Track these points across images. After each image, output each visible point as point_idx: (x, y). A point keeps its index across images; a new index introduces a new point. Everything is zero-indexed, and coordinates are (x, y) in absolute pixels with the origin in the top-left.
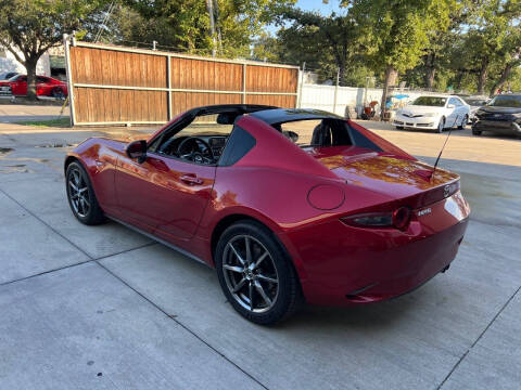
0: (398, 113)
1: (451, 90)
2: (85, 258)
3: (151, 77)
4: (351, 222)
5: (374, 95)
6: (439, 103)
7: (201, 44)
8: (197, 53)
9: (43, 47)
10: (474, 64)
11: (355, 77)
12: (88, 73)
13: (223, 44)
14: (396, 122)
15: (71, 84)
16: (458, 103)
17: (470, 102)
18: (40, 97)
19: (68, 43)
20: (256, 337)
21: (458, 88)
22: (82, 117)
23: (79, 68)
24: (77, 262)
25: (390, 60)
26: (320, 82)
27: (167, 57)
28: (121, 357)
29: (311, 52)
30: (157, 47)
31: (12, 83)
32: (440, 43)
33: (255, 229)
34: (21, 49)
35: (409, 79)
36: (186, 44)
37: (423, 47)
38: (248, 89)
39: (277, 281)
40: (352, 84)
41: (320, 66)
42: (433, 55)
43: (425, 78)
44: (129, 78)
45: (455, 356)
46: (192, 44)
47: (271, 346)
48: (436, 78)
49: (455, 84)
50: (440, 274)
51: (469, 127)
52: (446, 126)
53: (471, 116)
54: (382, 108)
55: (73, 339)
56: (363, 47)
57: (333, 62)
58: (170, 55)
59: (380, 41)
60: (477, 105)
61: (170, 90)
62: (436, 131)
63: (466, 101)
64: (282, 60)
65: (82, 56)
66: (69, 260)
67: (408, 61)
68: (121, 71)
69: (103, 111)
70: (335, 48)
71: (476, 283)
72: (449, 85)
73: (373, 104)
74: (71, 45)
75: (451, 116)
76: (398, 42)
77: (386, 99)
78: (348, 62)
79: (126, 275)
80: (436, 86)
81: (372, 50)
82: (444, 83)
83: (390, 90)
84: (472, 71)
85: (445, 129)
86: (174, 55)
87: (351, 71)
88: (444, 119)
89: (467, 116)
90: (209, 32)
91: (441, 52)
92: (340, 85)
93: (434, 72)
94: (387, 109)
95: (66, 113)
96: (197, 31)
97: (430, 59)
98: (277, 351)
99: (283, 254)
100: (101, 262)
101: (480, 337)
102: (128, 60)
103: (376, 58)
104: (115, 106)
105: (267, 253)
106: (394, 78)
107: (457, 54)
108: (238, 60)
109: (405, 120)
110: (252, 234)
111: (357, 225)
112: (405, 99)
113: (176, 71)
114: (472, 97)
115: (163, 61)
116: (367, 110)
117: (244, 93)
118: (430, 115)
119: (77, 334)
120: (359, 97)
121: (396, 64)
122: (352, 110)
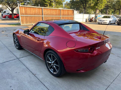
0: (99, 20)
1: (113, 14)
2: (16, 58)
3: (38, 13)
4: (77, 51)
5: (93, 16)
6: (109, 17)
7: (51, 5)
8: (50, 7)
9: (15, 7)
10: (118, 7)
11: (89, 12)
12: (24, 13)
13: (56, 5)
14: (98, 22)
15: (20, 15)
16: (114, 17)
17: (117, 17)
18: (15, 19)
19: (19, 6)
20: (54, 80)
21: (114, 13)
22: (23, 23)
23: (22, 11)
24: (14, 59)
25: (97, 7)
26: (80, 13)
27: (42, 8)
28: (19, 85)
29: (78, 6)
30: (40, 6)
31: (9, 15)
32: (109, 2)
33: (53, 52)
34: (10, 8)
35: (102, 12)
36: (47, 5)
37: (105, 4)
38: (62, 15)
39: (59, 66)
40: (88, 13)
41: (80, 9)
42: (108, 6)
43: (106, 11)
44: (33, 14)
45: (106, 86)
46: (48, 5)
47: (57, 83)
48: (109, 11)
49: (114, 12)
50: (104, 63)
51: (116, 23)
52: (110, 23)
53: (117, 20)
54: (95, 19)
55: (8, 80)
56: (90, 4)
57: (83, 8)
58: (43, 8)
59: (94, 2)
60: (119, 17)
61: (43, 16)
62: (108, 24)
63: (116, 17)
64: (71, 8)
65: (22, 9)
66: (12, 59)
67: (101, 7)
68: (31, 12)
69: (27, 21)
70: (83, 5)
71: (114, 65)
72: (112, 13)
73: (93, 18)
74: (20, 6)
75: (112, 20)
76: (99, 3)
77: (96, 17)
78: (87, 8)
79: (25, 63)
80: (109, 13)
81: (92, 5)
82: (111, 12)
83: (97, 15)
84: (118, 9)
85: (110, 24)
86: (44, 8)
87: (87, 10)
88: (110, 21)
89: (116, 20)
90: (52, 2)
91: (110, 5)
92: (84, 14)
93: (108, 10)
94: (96, 19)
95: (19, 22)
96: (49, 2)
97: (107, 6)
98: (58, 84)
99: (60, 59)
100: (20, 59)
101: (114, 81)
102: (33, 9)
103: (93, 7)
104: (30, 20)
105: (56, 59)
106: (98, 11)
107: (114, 5)
108: (59, 8)
109: (100, 22)
110: (53, 54)
111: (79, 52)
112: (100, 17)
113: (44, 12)
114: (118, 16)
115: (41, 9)
116: (91, 19)
117: (61, 16)
118: (107, 20)
119: (9, 78)
120: (89, 16)
121: (98, 8)
122: (87, 20)
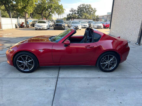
54: (26, 24)
62: (46, 30)
73: (23, 23)
81: (20, 7)
83: (27, 19)
105: (114, 57)
106: (27, 15)
116: (21, 25)
120: (18, 21)
121: (27, 11)
122: (17, 25)
